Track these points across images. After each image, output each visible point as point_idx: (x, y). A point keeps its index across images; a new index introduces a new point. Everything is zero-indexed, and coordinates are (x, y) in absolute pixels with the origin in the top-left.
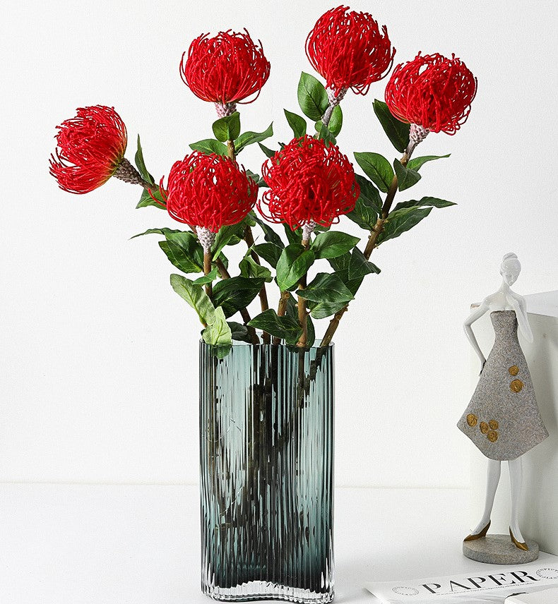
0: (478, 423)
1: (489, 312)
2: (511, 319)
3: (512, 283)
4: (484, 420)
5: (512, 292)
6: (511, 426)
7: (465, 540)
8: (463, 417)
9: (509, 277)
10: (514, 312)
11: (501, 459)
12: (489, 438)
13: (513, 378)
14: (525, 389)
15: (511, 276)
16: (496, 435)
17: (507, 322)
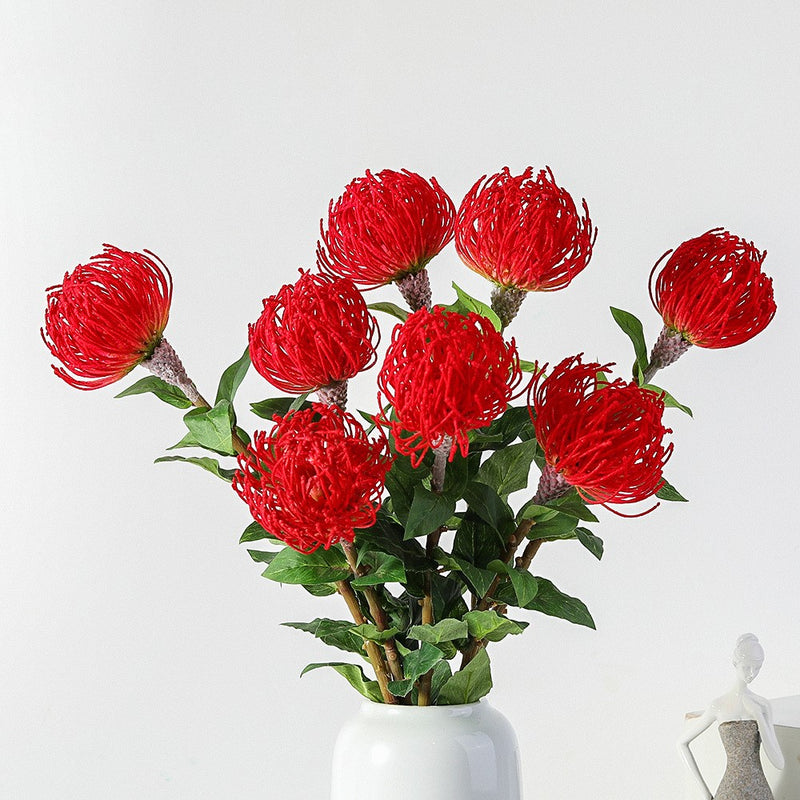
1: (716, 725)
2: (751, 733)
3: (751, 679)
5: (750, 693)
9: (747, 669)
10: (755, 722)
15: (749, 668)
17: (746, 738)
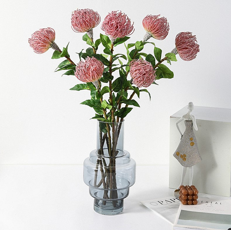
0: (180, 155)
1: (184, 121)
4: (182, 154)
6: (190, 156)
7: (175, 191)
8: (175, 153)
9: (190, 110)
10: (192, 121)
11: (187, 166)
12: (183, 160)
13: (191, 141)
14: (195, 145)
16: (185, 159)
